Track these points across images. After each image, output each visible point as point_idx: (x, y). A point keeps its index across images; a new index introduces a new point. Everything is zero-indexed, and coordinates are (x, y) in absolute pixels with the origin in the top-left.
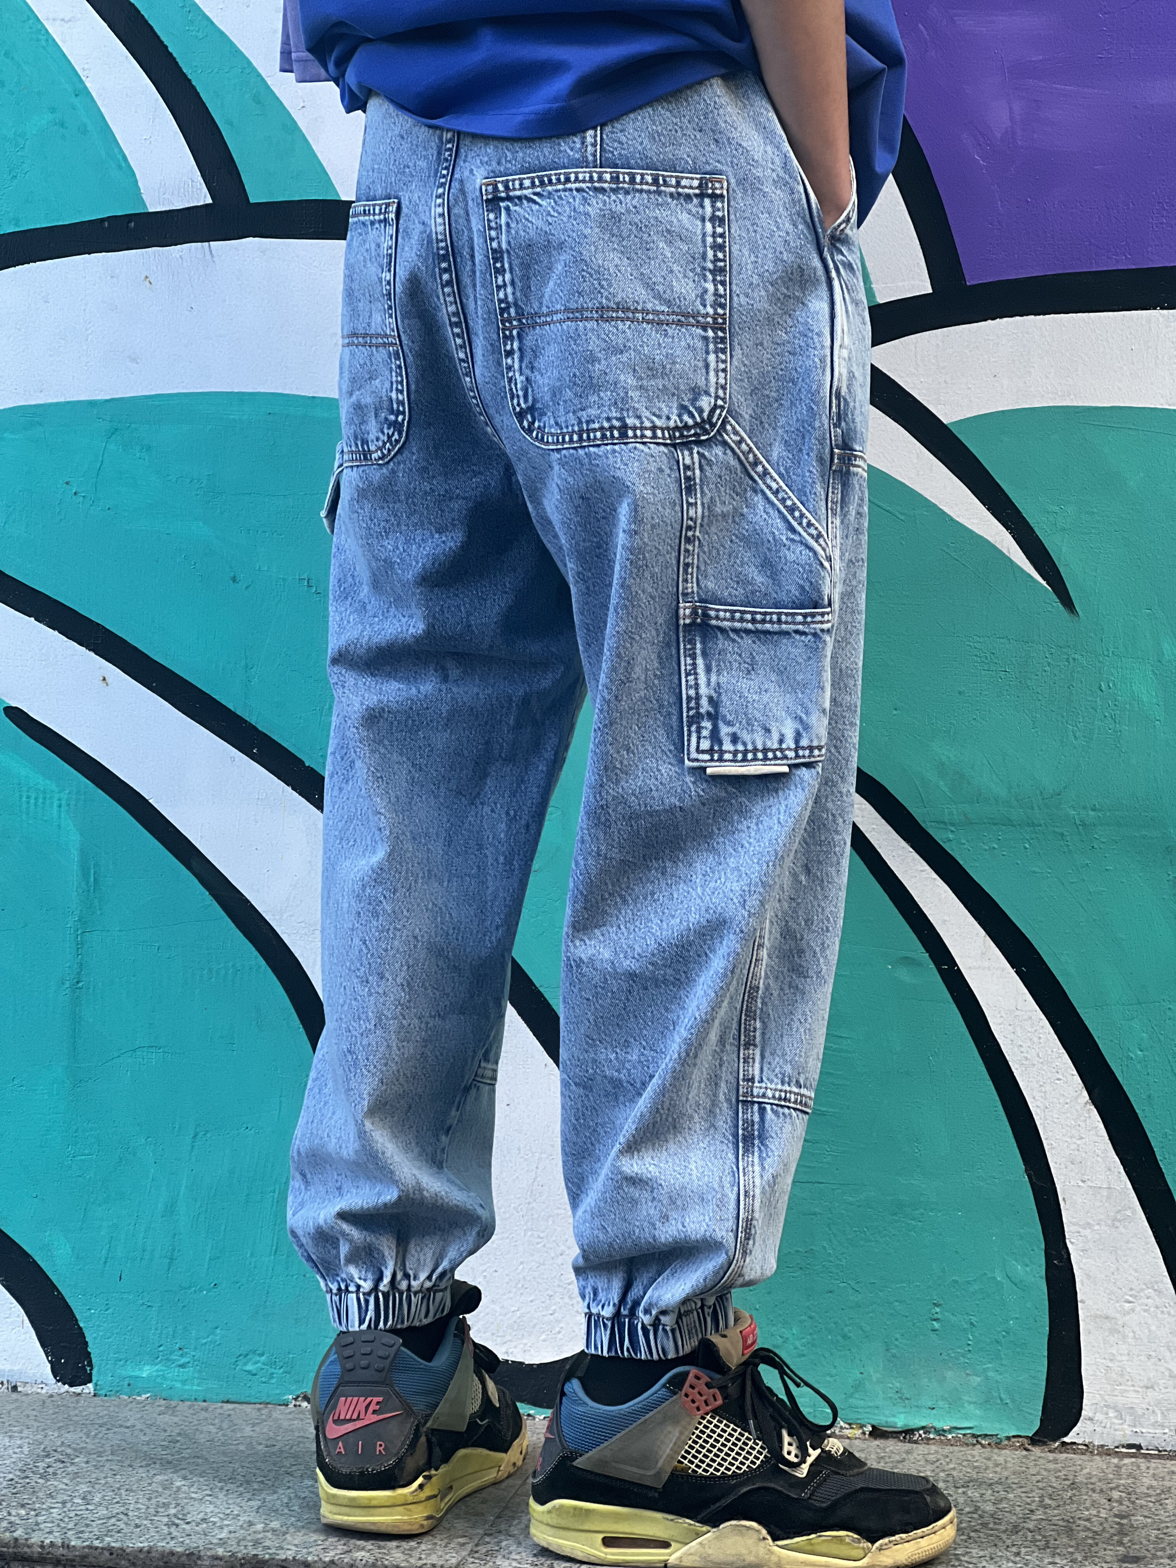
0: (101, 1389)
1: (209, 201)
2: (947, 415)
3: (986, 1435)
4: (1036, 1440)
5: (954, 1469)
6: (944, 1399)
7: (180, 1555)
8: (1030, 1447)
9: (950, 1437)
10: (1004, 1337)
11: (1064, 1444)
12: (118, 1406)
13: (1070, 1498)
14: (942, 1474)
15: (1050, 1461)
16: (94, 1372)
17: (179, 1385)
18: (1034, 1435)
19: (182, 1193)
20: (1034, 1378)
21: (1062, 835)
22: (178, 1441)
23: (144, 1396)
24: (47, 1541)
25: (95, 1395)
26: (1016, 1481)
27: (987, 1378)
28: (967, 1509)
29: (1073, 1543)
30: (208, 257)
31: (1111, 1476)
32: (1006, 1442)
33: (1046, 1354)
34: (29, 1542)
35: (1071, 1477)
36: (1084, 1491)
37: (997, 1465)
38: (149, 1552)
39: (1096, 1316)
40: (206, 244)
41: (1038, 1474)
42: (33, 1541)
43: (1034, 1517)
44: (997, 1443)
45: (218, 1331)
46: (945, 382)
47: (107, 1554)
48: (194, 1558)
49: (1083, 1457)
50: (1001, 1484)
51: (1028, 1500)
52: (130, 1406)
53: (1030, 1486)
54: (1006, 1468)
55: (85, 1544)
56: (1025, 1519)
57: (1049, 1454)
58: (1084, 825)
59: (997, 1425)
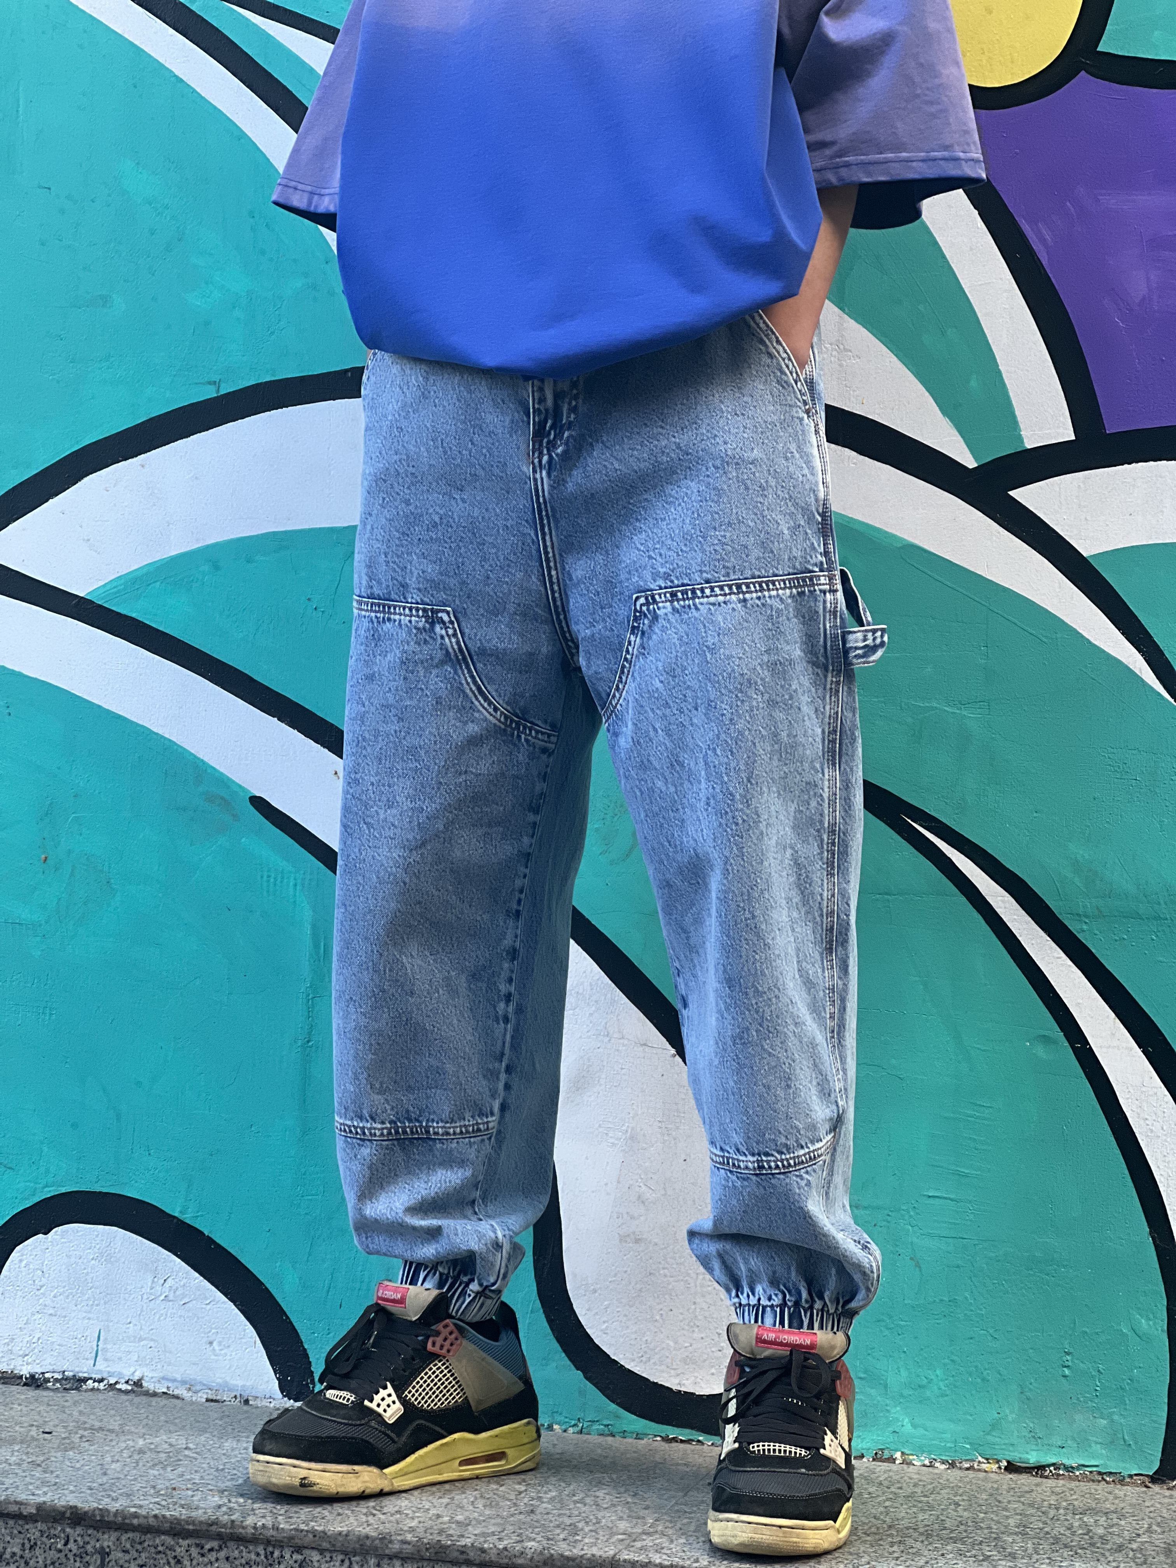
2: (1086, 548)
3: (1111, 1473)
4: (1157, 1478)
5: (1076, 1499)
6: (1073, 1439)
7: (374, 1539)
8: (1150, 1485)
9: (1077, 1473)
10: (1128, 1384)
14: (1064, 1504)
18: (1154, 1473)
20: (1155, 1422)
24: (260, 1524)
26: (1131, 1511)
27: (1112, 1421)
28: (1080, 1532)
32: (1128, 1480)
33: (1166, 1401)
34: (244, 1524)
37: (1116, 1498)
38: (347, 1535)
41: (1152, 1506)
42: (248, 1523)
43: (1139, 1540)
44: (1120, 1480)
46: (1086, 519)
47: (311, 1536)
48: (386, 1541)
50: (1116, 1513)
51: (1138, 1527)
53: (1142, 1515)
54: (1124, 1501)
55: (292, 1527)
56: (1130, 1541)
59: (1121, 1464)
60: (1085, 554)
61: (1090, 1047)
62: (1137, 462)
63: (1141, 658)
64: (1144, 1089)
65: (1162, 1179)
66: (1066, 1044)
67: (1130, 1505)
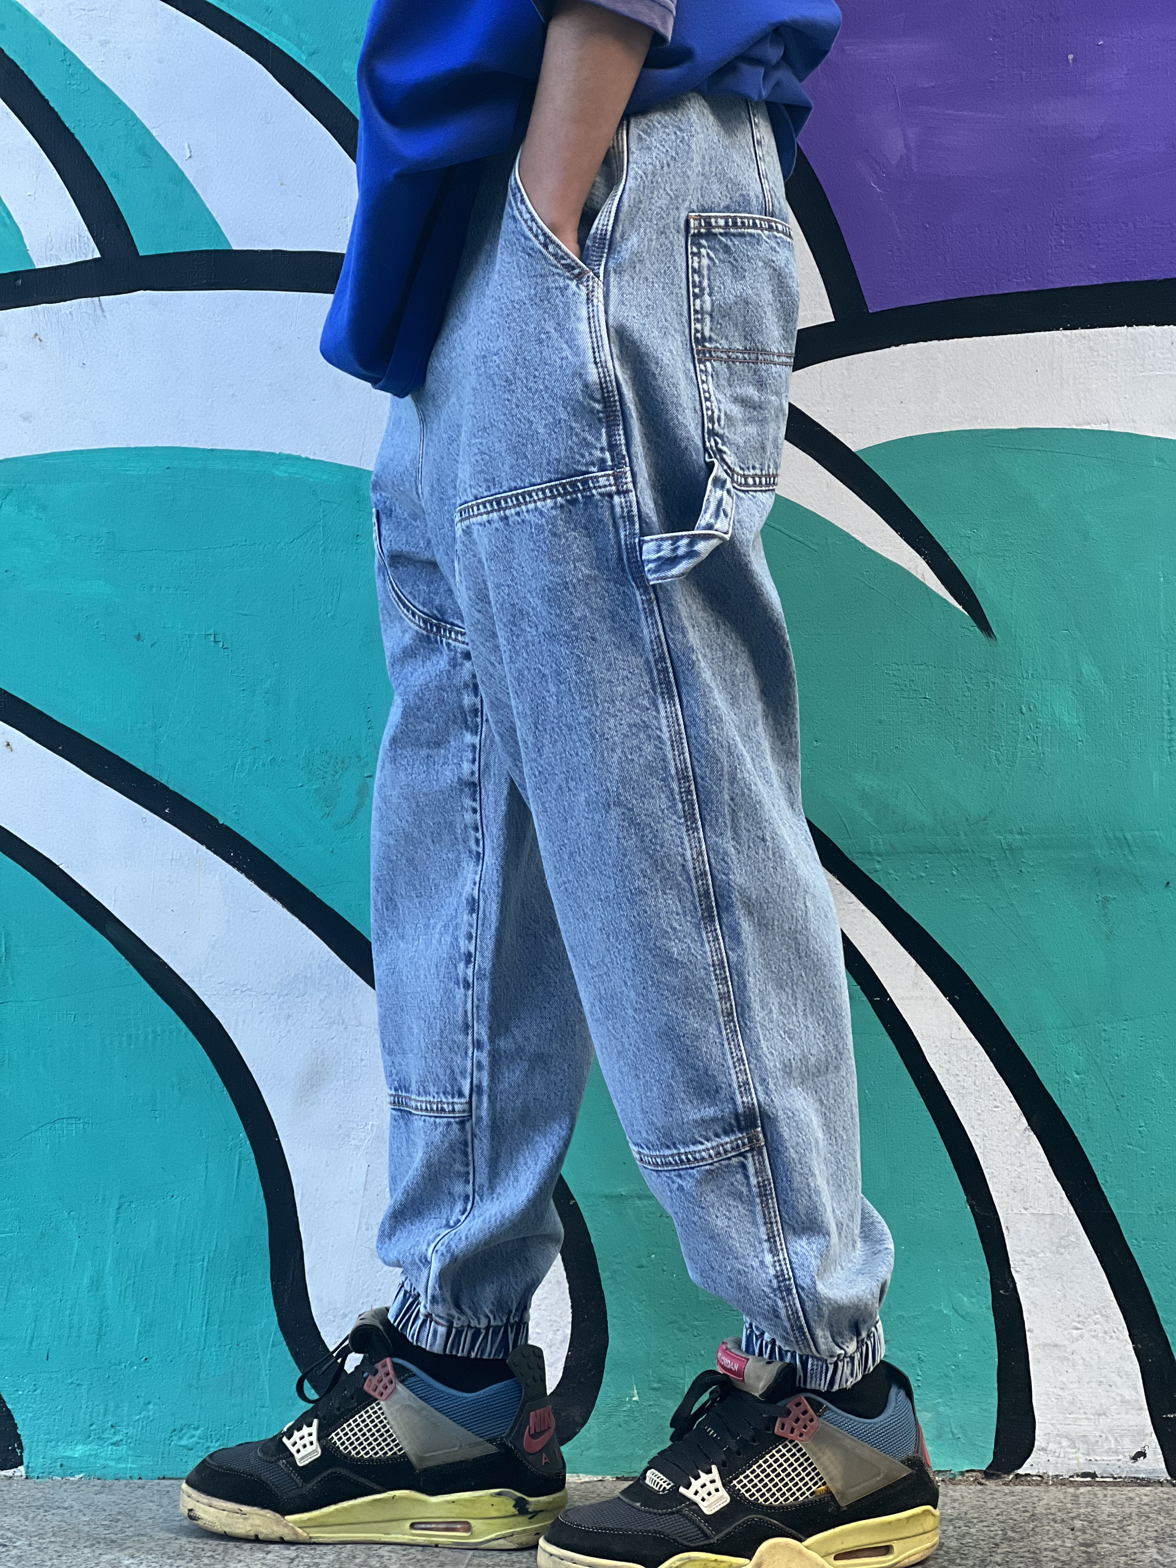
0: (34, 1471)
1: (97, 255)
2: (855, 442)
3: (940, 1471)
4: (989, 1474)
8: (983, 1481)
10: (953, 1370)
11: (1018, 1476)
12: (53, 1488)
13: (1033, 1529)
15: (1006, 1494)
16: (25, 1455)
17: (112, 1463)
18: (988, 1468)
19: (107, 1267)
20: (986, 1410)
21: (990, 860)
22: (119, 1520)
23: (78, 1477)
25: (27, 1478)
26: (976, 1515)
27: (938, 1413)
30: (99, 312)
31: (1070, 1506)
32: (960, 1478)
33: (996, 1385)
35: (1030, 1509)
36: (1045, 1522)
37: (955, 1501)
39: (1045, 1345)
40: (96, 299)
41: (996, 1507)
43: (1000, 1551)
44: (951, 1478)
45: (151, 1407)
46: (852, 410)
49: (1038, 1488)
50: (961, 1519)
51: (992, 1534)
52: (64, 1487)
53: (990, 1521)
54: (964, 1504)
56: (991, 1553)
57: (1003, 1487)
58: (1011, 849)
59: (950, 1461)
60: (853, 450)
61: (891, 1000)
62: (905, 343)
63: (923, 561)
64: (953, 1042)
65: (978, 1140)
66: (864, 998)
67: (973, 1508)
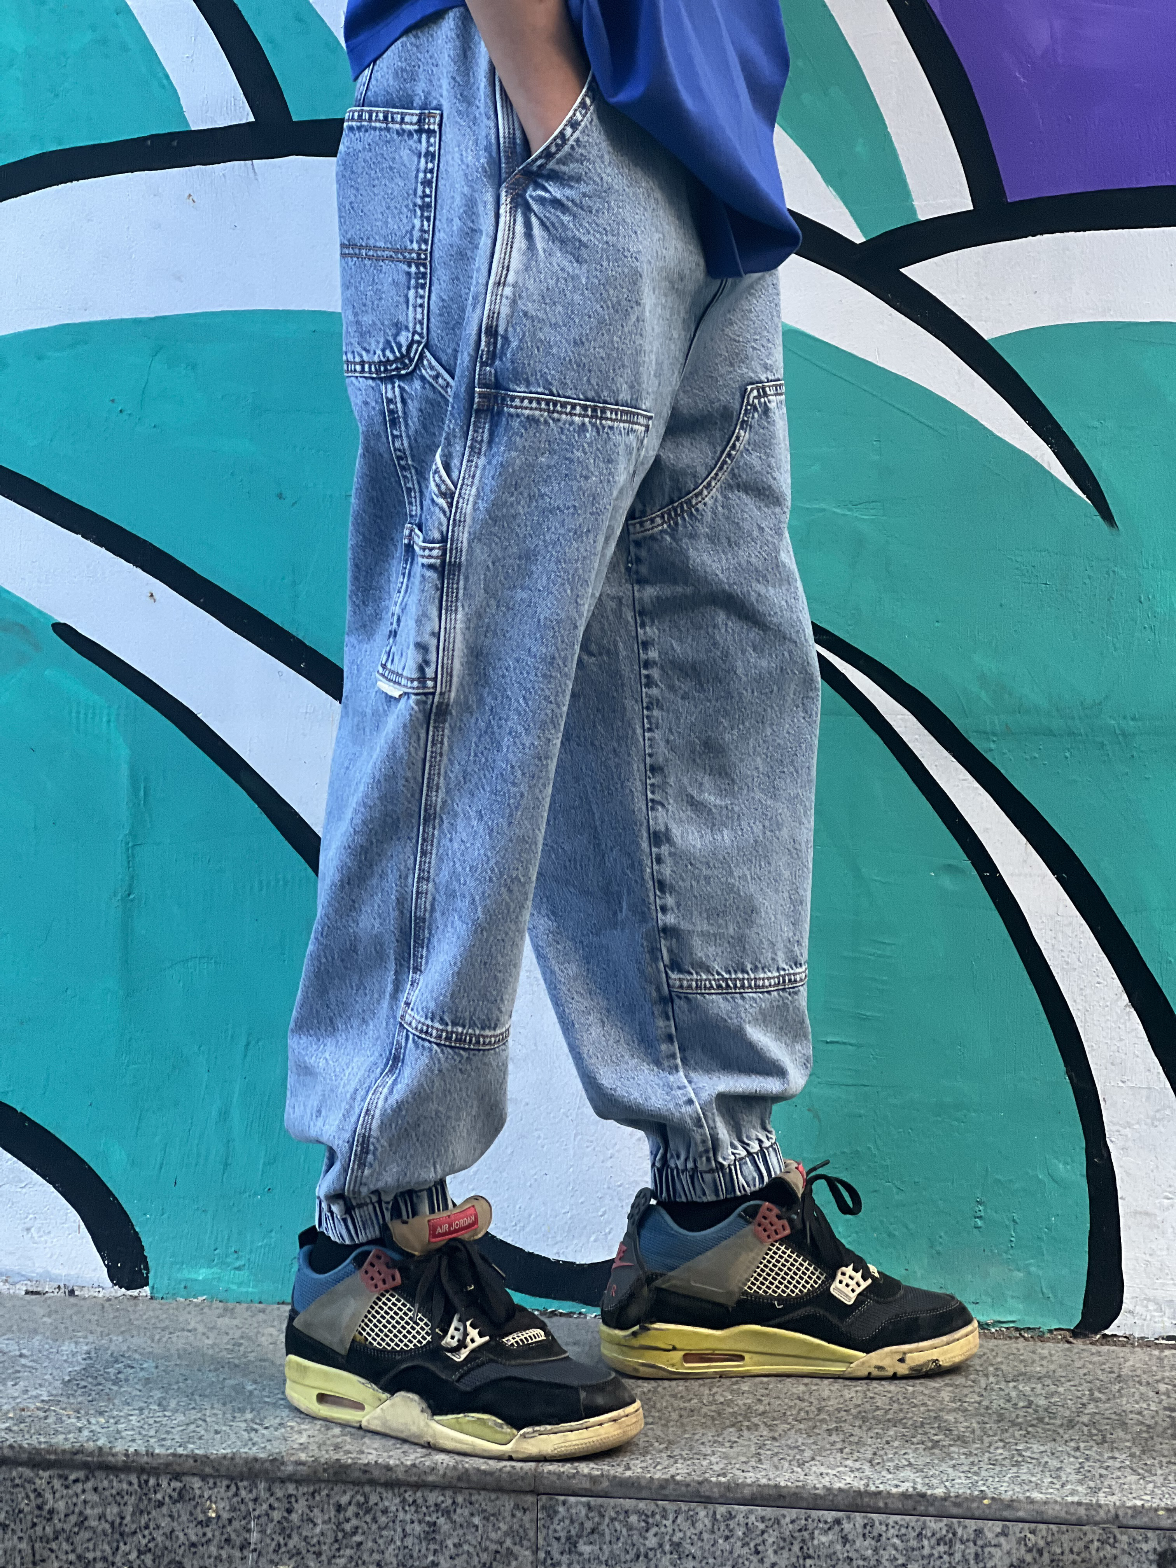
0: (158, 1292)
1: (252, 119)
2: (987, 331)
3: (1029, 1329)
4: (1077, 1333)
5: (1002, 1363)
6: (987, 1294)
7: (263, 1461)
8: (1071, 1340)
9: (993, 1330)
10: (1045, 1233)
11: (1105, 1336)
12: (177, 1309)
13: (1119, 1391)
14: (991, 1369)
15: (1092, 1354)
16: (151, 1275)
17: (234, 1287)
18: (1076, 1327)
20: (1075, 1271)
22: (241, 1344)
23: (200, 1299)
24: (131, 1450)
25: (152, 1298)
26: (1064, 1374)
27: (1029, 1273)
28: (1021, 1404)
29: (1129, 1437)
30: (252, 175)
31: (1155, 1368)
32: (1048, 1335)
33: (1087, 1249)
34: (114, 1450)
35: (1116, 1370)
36: (1131, 1383)
37: (1043, 1358)
38: (232, 1459)
39: (1136, 1213)
40: (249, 162)
41: (1083, 1366)
42: (117, 1449)
43: (1087, 1411)
44: (1039, 1336)
45: (273, 1234)
46: (987, 299)
47: (191, 1461)
48: (277, 1463)
49: (1124, 1349)
50: (1049, 1377)
51: (1079, 1394)
52: (188, 1309)
53: (1078, 1380)
54: (1052, 1362)
55: (169, 1452)
56: (1079, 1413)
57: (1090, 1346)
58: (1124, 735)
59: (1040, 1319)
60: (986, 338)
61: (1001, 876)
62: (1042, 234)
63: (1050, 451)
64: (1058, 918)
65: (1079, 1014)
66: (975, 873)
67: (1060, 1366)
